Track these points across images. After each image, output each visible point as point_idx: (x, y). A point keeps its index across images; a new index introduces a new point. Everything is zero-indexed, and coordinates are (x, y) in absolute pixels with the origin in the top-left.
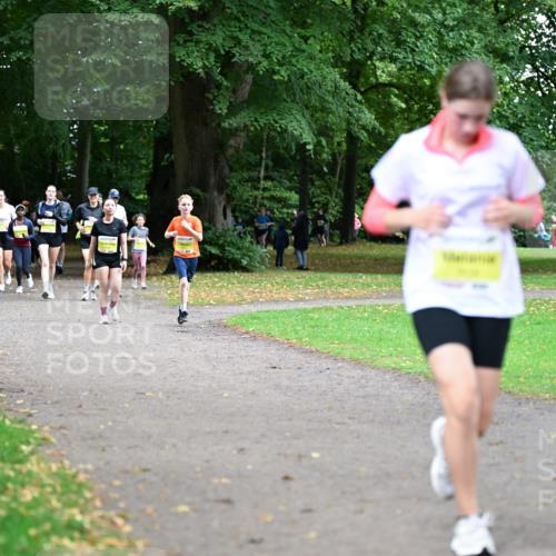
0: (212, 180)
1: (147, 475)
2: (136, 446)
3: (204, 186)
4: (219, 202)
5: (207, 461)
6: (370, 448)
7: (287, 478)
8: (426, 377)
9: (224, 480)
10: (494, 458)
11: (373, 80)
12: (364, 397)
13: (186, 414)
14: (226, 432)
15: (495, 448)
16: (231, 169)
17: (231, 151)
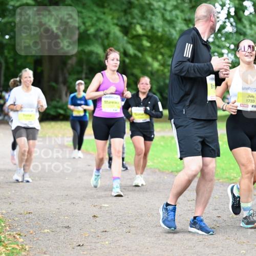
0: (61, 79)
1: (30, 215)
2: (26, 202)
3: (56, 81)
4: (64, 89)
5: (59, 209)
6: (134, 202)
7: (95, 216)
8: (159, 170)
9: (66, 218)
10: (190, 207)
11: (134, 33)
12: (130, 179)
13: (48, 187)
14: (67, 195)
15: (190, 202)
16: (70, 74)
17: (69, 66)
